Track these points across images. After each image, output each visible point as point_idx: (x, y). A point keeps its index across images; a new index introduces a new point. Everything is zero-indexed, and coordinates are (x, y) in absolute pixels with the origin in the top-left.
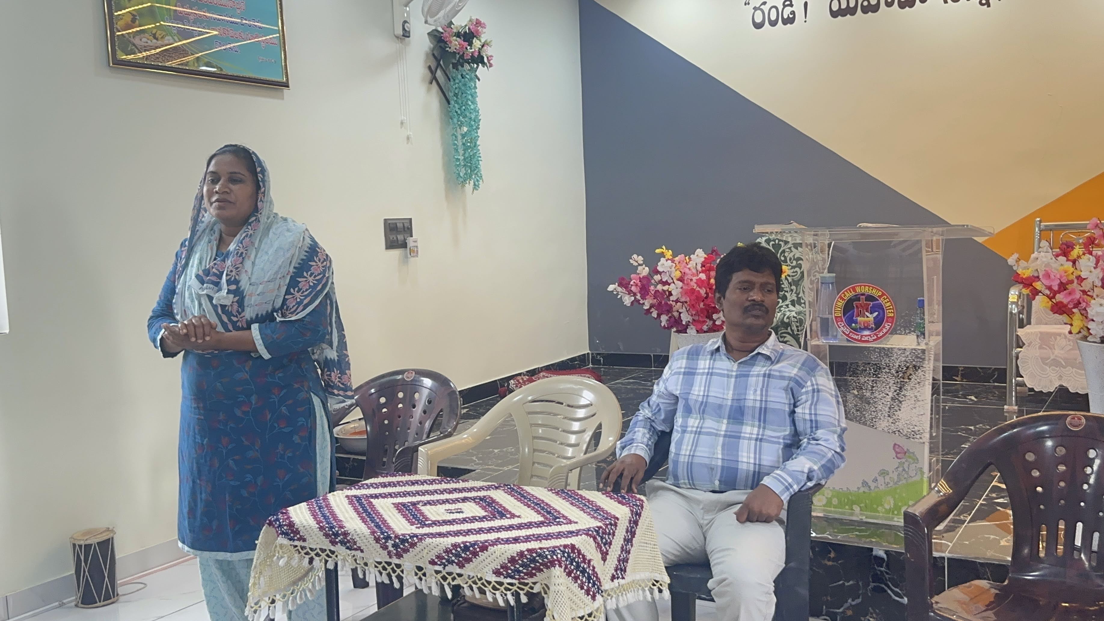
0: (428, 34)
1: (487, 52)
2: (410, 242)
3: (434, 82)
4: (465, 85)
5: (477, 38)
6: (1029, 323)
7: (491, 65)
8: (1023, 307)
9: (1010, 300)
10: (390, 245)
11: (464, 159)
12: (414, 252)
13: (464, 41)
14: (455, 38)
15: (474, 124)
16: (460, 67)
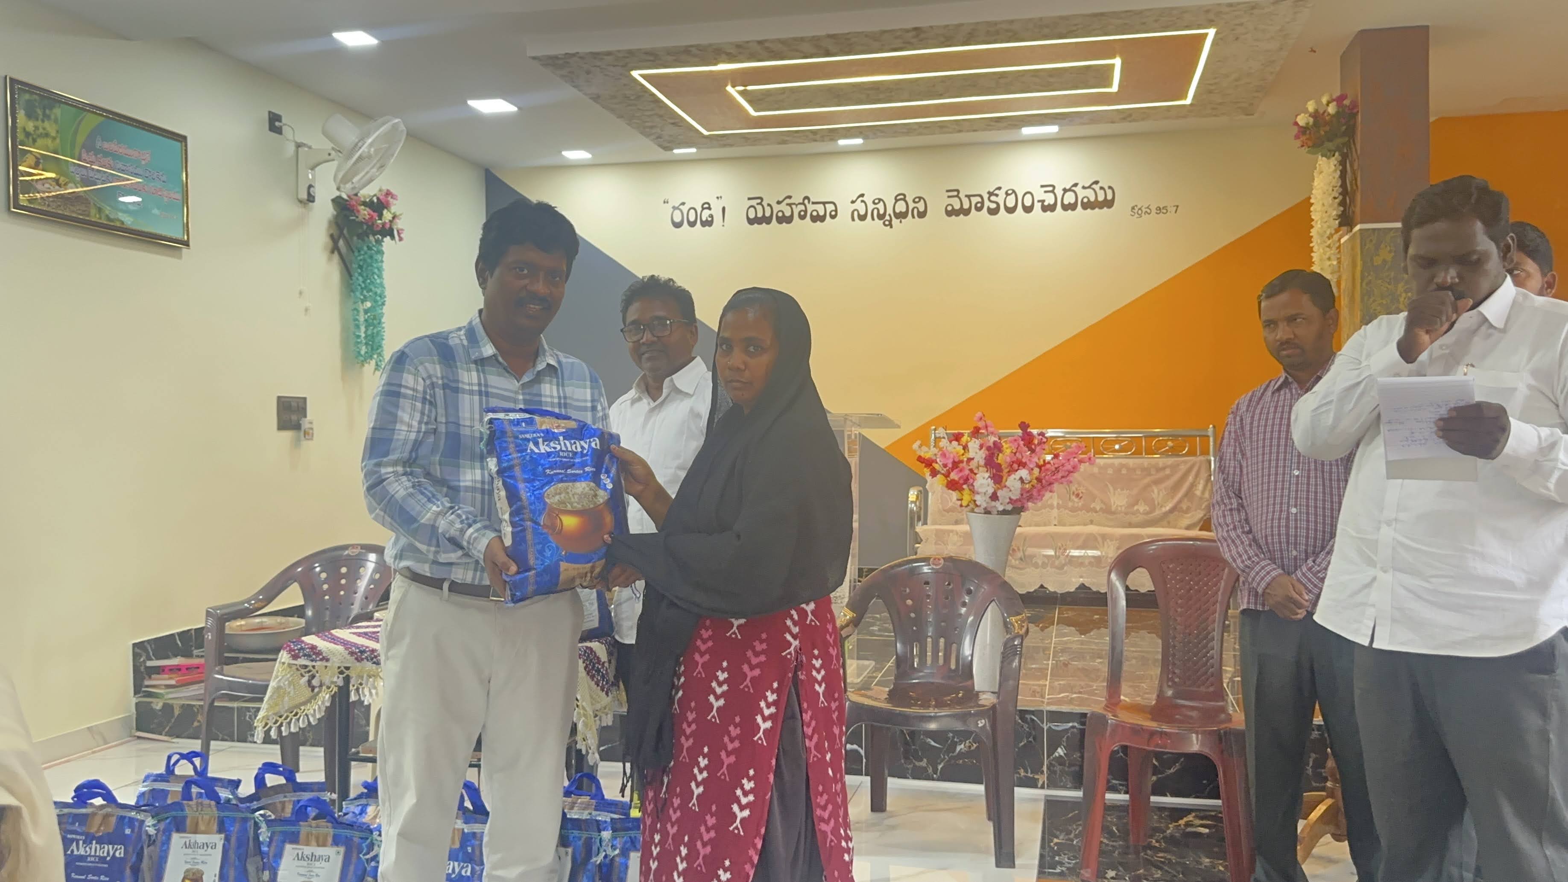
0: (333, 200)
1: (399, 224)
2: (305, 423)
3: (336, 252)
4: (371, 257)
5: (389, 211)
6: (925, 523)
7: (401, 239)
8: (920, 508)
9: (910, 499)
10: (283, 425)
11: (366, 337)
12: (308, 435)
13: (374, 211)
14: (363, 207)
15: (379, 300)
16: (366, 239)
